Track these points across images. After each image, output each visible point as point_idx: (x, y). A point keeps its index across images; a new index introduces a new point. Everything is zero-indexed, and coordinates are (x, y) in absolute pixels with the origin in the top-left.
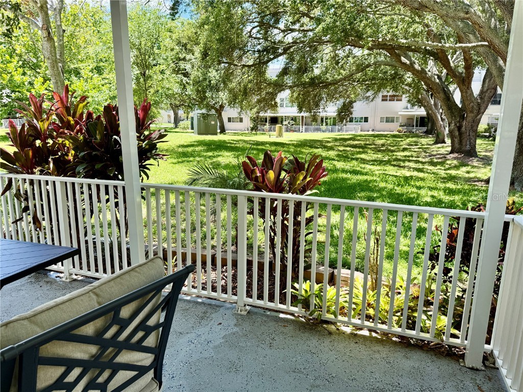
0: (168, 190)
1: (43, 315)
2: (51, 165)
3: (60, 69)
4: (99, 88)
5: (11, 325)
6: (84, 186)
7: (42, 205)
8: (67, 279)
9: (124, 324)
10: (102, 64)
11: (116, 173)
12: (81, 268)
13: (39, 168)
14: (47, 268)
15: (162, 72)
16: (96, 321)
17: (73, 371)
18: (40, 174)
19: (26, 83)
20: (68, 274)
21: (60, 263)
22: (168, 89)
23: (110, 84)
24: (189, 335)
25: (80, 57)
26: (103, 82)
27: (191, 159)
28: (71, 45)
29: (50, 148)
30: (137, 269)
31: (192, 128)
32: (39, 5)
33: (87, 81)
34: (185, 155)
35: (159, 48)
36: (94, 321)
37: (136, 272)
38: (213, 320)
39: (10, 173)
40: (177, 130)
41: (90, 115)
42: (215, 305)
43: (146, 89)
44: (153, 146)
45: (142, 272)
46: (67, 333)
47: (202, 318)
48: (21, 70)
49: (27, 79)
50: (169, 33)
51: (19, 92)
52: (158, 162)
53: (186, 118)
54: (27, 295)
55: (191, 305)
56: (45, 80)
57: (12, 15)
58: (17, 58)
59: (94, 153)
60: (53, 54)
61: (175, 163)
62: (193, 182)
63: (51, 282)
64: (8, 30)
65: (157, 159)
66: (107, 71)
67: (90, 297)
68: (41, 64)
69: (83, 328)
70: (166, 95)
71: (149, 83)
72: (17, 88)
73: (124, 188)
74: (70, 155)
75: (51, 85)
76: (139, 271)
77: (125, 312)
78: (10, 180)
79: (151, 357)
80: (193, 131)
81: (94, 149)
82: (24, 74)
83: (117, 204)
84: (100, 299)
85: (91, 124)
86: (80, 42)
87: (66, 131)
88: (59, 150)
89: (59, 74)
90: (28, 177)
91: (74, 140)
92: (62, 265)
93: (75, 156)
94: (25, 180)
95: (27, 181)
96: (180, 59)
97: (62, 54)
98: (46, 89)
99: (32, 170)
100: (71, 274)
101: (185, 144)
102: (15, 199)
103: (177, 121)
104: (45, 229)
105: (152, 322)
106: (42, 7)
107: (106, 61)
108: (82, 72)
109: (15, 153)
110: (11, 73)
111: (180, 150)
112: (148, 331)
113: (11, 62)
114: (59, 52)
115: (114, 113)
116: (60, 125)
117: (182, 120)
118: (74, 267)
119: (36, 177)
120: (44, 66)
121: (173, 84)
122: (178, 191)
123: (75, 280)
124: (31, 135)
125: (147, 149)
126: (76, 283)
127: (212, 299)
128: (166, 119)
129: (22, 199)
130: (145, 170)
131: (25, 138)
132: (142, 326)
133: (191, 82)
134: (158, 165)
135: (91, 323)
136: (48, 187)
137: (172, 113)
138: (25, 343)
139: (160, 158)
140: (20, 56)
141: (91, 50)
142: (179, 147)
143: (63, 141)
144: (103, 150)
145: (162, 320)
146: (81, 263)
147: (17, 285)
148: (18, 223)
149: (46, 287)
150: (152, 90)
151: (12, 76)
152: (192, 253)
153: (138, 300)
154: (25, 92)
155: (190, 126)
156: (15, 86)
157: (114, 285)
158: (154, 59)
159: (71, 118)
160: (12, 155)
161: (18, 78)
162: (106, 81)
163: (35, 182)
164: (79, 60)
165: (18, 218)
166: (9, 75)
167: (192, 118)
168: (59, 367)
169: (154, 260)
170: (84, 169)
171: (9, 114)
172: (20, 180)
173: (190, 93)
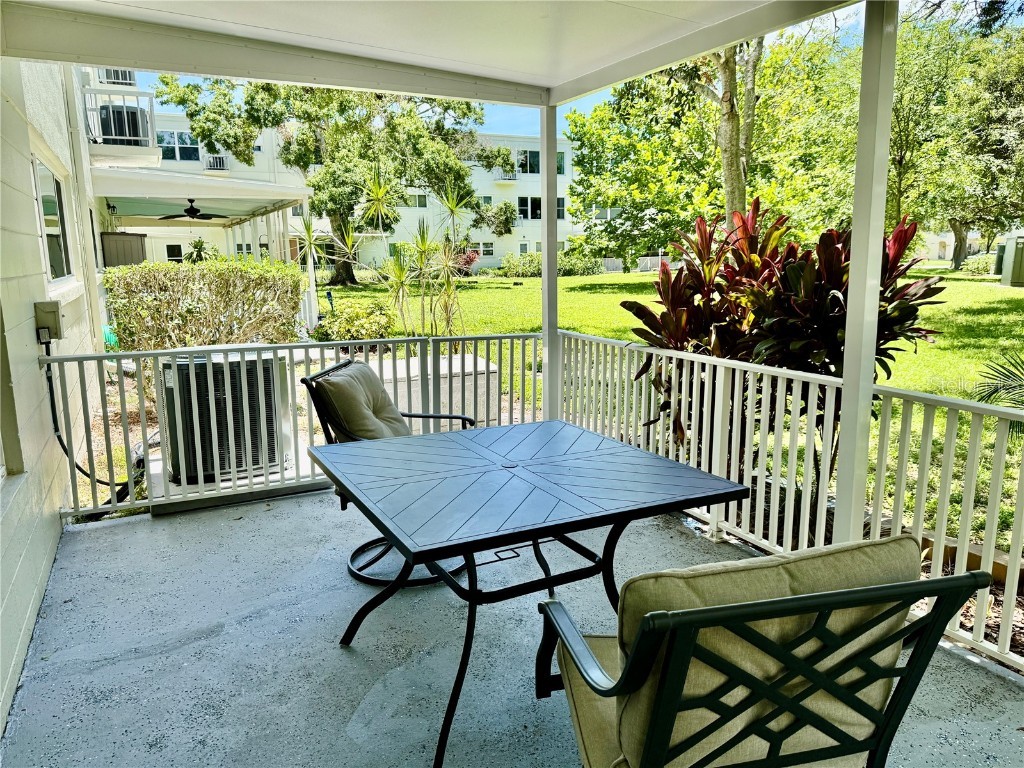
0: (930, 406)
1: (706, 579)
2: (714, 337)
3: (741, 167)
4: (803, 195)
5: (663, 580)
6: (765, 378)
7: (690, 403)
8: (712, 536)
9: (831, 643)
10: (814, 149)
11: (827, 360)
12: (738, 524)
13: (694, 342)
14: (686, 511)
15: (943, 153)
16: (786, 619)
17: (736, 690)
18: (694, 352)
19: (681, 197)
20: (715, 529)
21: (705, 508)
22: (951, 188)
23: (826, 186)
24: (941, 723)
25: (775, 141)
26: (812, 184)
27: (985, 341)
28: (763, 120)
29: (715, 309)
30: (867, 549)
31: (999, 271)
32: (723, 60)
33: (782, 185)
34: (970, 331)
35: (941, 101)
36: (782, 619)
37: (866, 554)
38: (1006, 715)
39: (651, 346)
40: (957, 275)
41: (792, 251)
42: (1014, 683)
43: (899, 191)
44: (910, 313)
45: (876, 558)
46: (739, 621)
47: (978, 700)
48: (676, 174)
49: (683, 188)
50: (971, 67)
51: (668, 211)
52: (916, 344)
53: (984, 247)
54: (650, 545)
55: (953, 663)
56: (714, 186)
57: (685, 88)
58: (673, 155)
59: (791, 321)
60: (734, 143)
61: (945, 349)
62: (990, 395)
63: (686, 535)
64: (676, 114)
65: (913, 338)
66: (822, 162)
67: (779, 574)
68: (709, 160)
69: (762, 622)
70: (944, 200)
71: (910, 177)
72: (668, 204)
73: (839, 391)
74: (745, 322)
75: (722, 195)
76: (870, 553)
77: (837, 621)
78: (650, 357)
79: (869, 726)
80: (999, 277)
81: (791, 313)
82: (680, 180)
83: (820, 420)
84: (796, 584)
85: (792, 268)
86: (780, 114)
87: (744, 280)
88: (728, 312)
89: (739, 175)
90: (676, 354)
91: (758, 296)
92: (708, 511)
93: (754, 325)
94: (671, 358)
95: (674, 361)
96: (990, 120)
97: (748, 139)
98: (711, 204)
99: (682, 344)
100: (720, 531)
101: (976, 306)
102: (653, 388)
103: (960, 254)
104: (689, 443)
105: (882, 658)
106: (727, 62)
107: (823, 142)
108: (776, 168)
109: (663, 315)
110: (661, 180)
111: (962, 319)
112: (873, 673)
113: (664, 162)
114: (744, 137)
115: (839, 246)
116: (737, 269)
117: (974, 254)
118: (727, 519)
119: (688, 355)
120: (713, 163)
121: (965, 175)
122: (953, 410)
123: (726, 542)
124: (689, 287)
125: (895, 317)
126: (727, 548)
127: (1008, 667)
128: (935, 251)
129: (662, 390)
130: (886, 360)
131: (680, 290)
132: (861, 658)
133: (1013, 168)
134: (915, 352)
135: (777, 620)
136: (703, 375)
137: (950, 239)
138: (682, 613)
139: (919, 337)
140: (679, 150)
141: (798, 127)
142: (959, 312)
143: (737, 298)
144: (808, 316)
145: (902, 663)
146: (739, 516)
147: (638, 524)
148: (652, 426)
149: (679, 541)
150: (913, 194)
151: (662, 185)
152: (970, 554)
153: (864, 608)
154: (678, 210)
155: (993, 268)
156: (665, 202)
157: (822, 566)
158: (928, 127)
159: (755, 257)
160: (658, 317)
161: (671, 188)
162: (819, 181)
163: (685, 363)
164: (773, 147)
165: (652, 419)
166: (659, 184)
167: (1002, 249)
168: (719, 673)
169: (903, 542)
170: (766, 350)
171: (649, 249)
172: (664, 359)
173: (1006, 193)
